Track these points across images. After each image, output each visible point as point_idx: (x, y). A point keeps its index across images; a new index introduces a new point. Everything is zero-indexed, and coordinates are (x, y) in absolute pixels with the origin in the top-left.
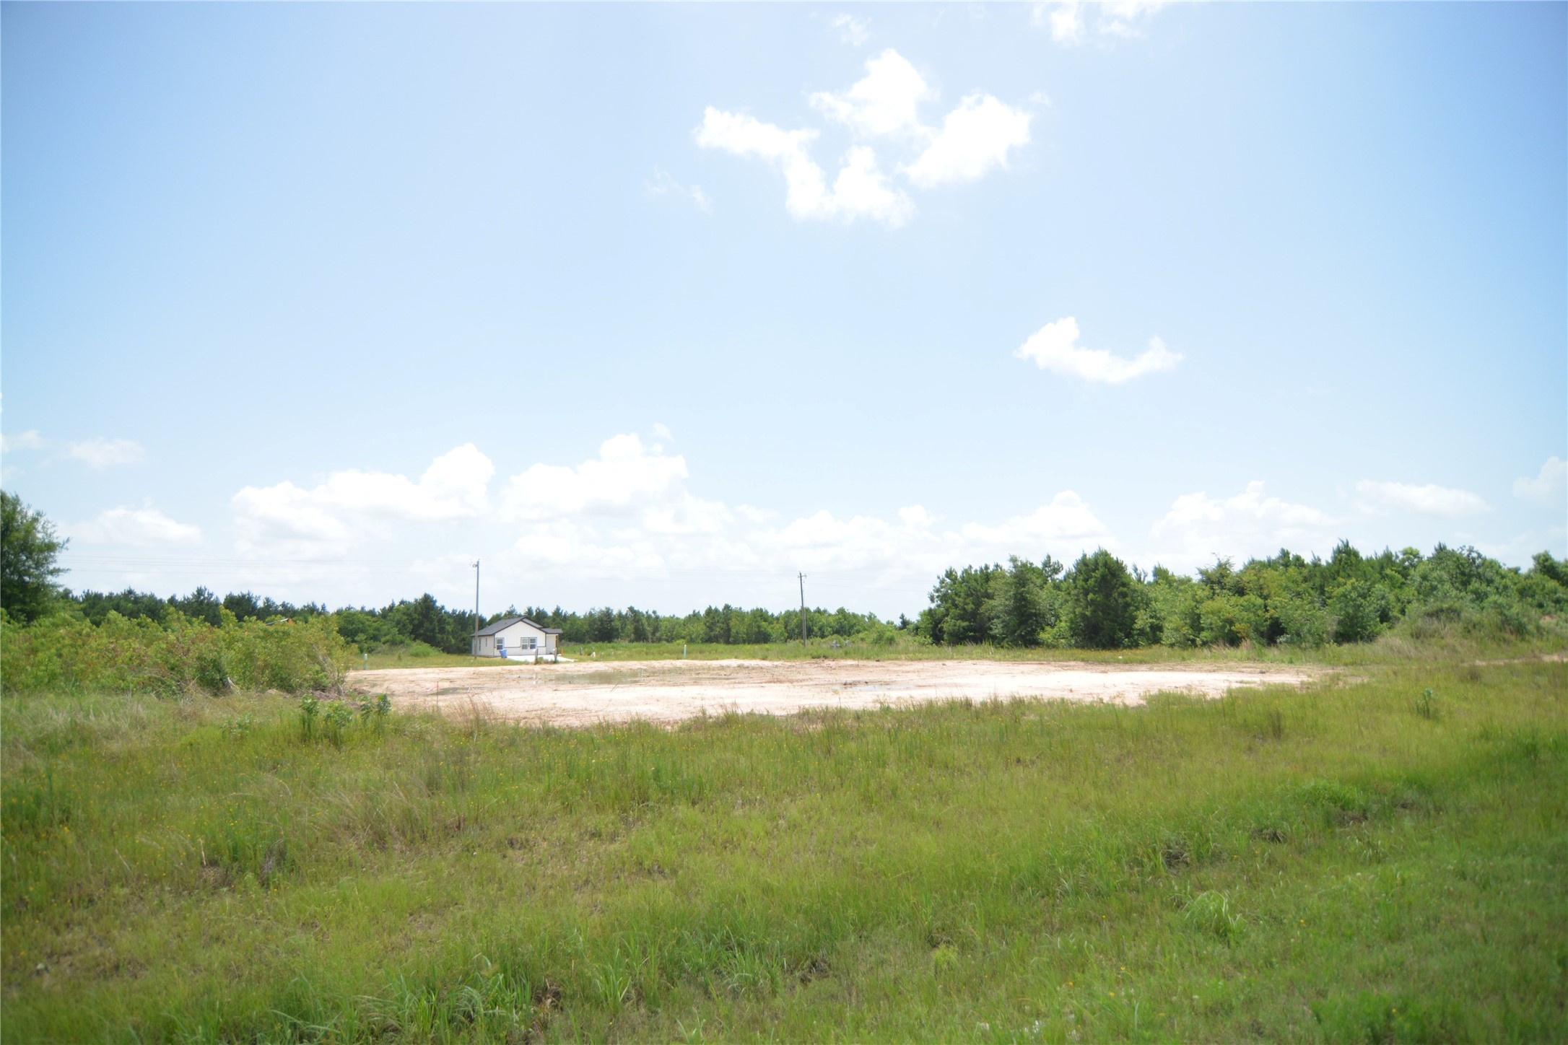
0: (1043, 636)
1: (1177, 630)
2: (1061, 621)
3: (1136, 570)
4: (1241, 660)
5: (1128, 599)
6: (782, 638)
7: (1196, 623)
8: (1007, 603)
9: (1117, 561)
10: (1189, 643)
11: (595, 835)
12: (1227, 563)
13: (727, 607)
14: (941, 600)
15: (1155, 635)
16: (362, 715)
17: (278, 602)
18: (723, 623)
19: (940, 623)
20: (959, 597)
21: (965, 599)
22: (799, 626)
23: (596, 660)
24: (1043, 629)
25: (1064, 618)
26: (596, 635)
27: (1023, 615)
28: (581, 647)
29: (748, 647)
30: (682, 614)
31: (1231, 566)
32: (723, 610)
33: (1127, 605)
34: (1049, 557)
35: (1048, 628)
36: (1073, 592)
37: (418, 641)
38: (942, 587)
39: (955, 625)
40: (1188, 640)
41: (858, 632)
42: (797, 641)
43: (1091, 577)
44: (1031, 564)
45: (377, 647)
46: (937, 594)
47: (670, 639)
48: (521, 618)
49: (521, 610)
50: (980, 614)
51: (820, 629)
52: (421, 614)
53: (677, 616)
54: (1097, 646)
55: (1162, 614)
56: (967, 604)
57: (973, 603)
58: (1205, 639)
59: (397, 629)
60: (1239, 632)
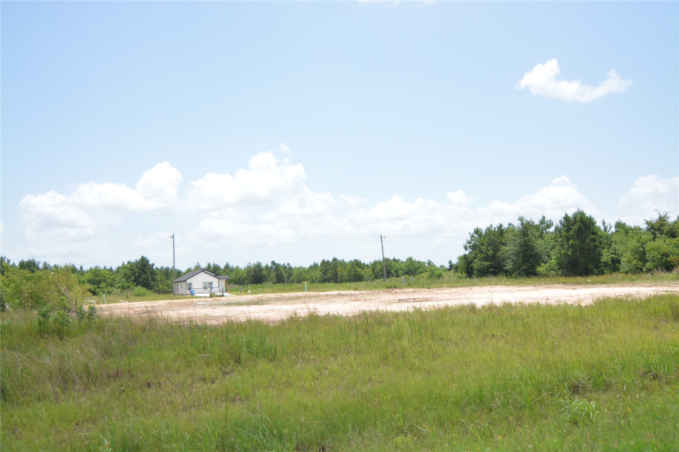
0: (540, 269)
1: (629, 262)
2: (551, 259)
3: (604, 224)
4: (672, 279)
5: (597, 243)
6: (371, 278)
7: (642, 256)
8: (515, 248)
9: (590, 218)
10: (638, 270)
11: (204, 380)
12: (665, 216)
13: (335, 259)
14: (472, 249)
15: (615, 266)
16: (79, 319)
17: (52, 265)
18: (333, 270)
19: (471, 264)
20: (484, 246)
21: (488, 247)
22: (382, 270)
23: (250, 294)
24: (539, 265)
25: (553, 257)
26: (252, 280)
27: (526, 256)
28: (241, 287)
29: (348, 284)
30: (307, 265)
31: (667, 218)
32: (332, 261)
33: (596, 247)
34: (544, 217)
35: (543, 264)
36: (559, 240)
37: (139, 286)
38: (472, 240)
39: (481, 265)
40: (638, 268)
41: (421, 273)
42: (381, 280)
43: (571, 229)
44: (533, 222)
45: (113, 291)
46: (469, 245)
47: (299, 281)
48: (203, 270)
49: (204, 265)
50: (497, 257)
51: (396, 271)
52: (140, 269)
53: (303, 266)
54: (576, 275)
55: (620, 252)
56: (488, 251)
57: (493, 250)
58: (649, 268)
59: (125, 279)
60: (673, 262)
